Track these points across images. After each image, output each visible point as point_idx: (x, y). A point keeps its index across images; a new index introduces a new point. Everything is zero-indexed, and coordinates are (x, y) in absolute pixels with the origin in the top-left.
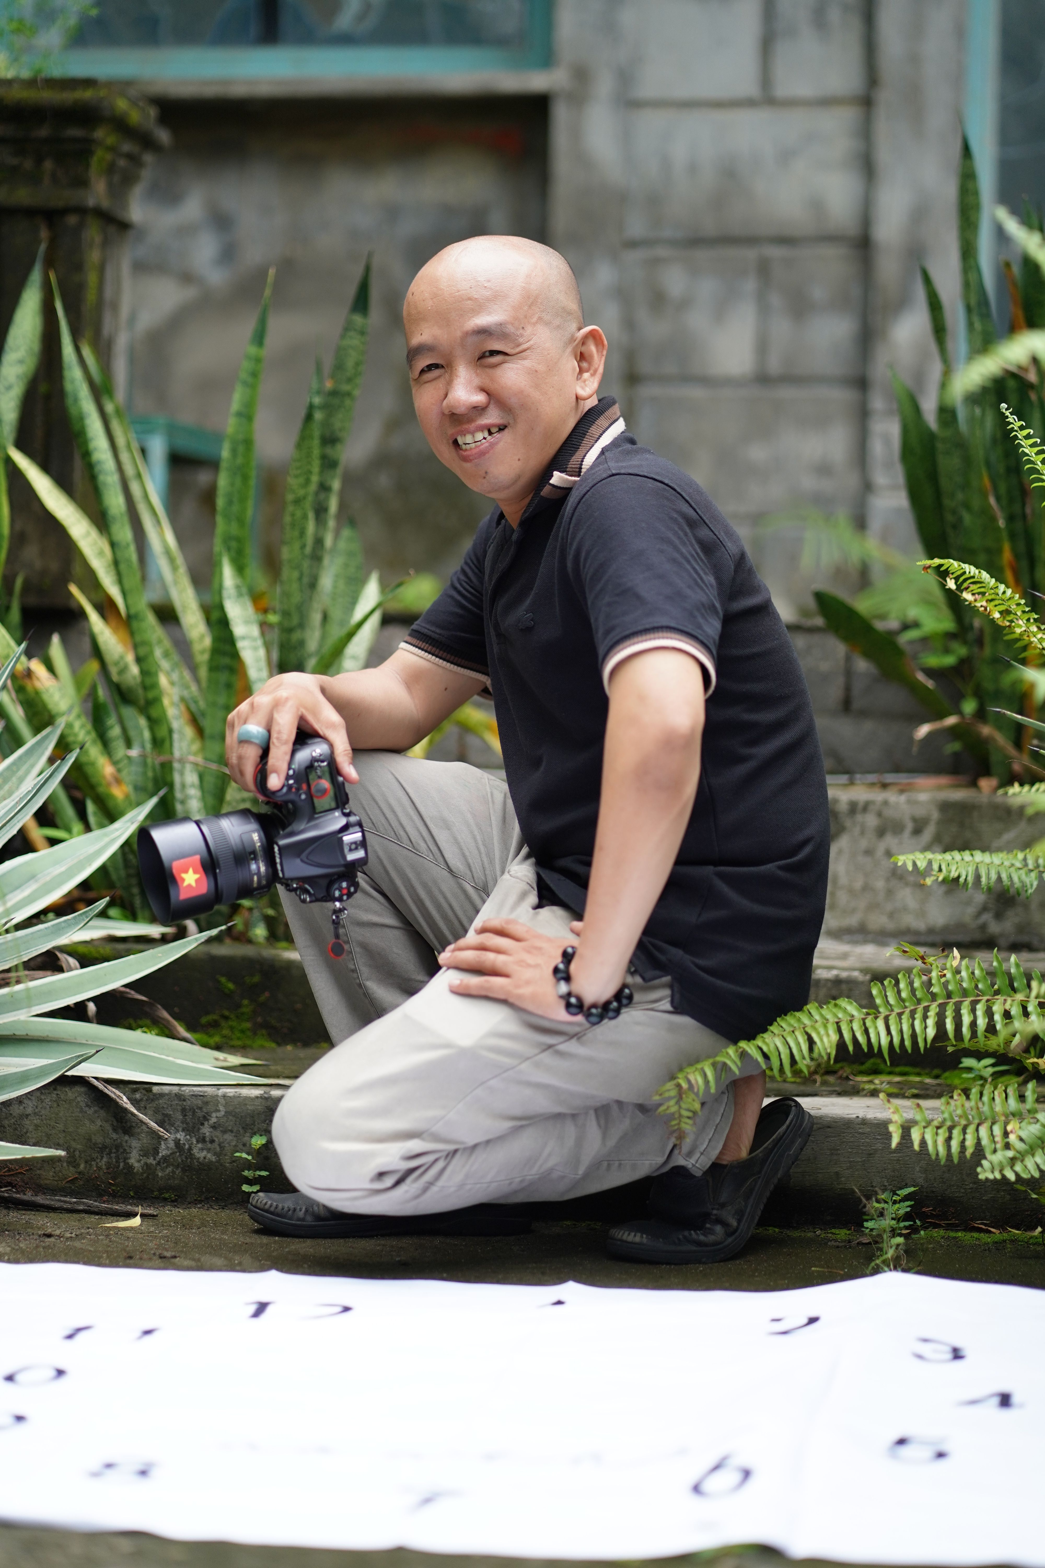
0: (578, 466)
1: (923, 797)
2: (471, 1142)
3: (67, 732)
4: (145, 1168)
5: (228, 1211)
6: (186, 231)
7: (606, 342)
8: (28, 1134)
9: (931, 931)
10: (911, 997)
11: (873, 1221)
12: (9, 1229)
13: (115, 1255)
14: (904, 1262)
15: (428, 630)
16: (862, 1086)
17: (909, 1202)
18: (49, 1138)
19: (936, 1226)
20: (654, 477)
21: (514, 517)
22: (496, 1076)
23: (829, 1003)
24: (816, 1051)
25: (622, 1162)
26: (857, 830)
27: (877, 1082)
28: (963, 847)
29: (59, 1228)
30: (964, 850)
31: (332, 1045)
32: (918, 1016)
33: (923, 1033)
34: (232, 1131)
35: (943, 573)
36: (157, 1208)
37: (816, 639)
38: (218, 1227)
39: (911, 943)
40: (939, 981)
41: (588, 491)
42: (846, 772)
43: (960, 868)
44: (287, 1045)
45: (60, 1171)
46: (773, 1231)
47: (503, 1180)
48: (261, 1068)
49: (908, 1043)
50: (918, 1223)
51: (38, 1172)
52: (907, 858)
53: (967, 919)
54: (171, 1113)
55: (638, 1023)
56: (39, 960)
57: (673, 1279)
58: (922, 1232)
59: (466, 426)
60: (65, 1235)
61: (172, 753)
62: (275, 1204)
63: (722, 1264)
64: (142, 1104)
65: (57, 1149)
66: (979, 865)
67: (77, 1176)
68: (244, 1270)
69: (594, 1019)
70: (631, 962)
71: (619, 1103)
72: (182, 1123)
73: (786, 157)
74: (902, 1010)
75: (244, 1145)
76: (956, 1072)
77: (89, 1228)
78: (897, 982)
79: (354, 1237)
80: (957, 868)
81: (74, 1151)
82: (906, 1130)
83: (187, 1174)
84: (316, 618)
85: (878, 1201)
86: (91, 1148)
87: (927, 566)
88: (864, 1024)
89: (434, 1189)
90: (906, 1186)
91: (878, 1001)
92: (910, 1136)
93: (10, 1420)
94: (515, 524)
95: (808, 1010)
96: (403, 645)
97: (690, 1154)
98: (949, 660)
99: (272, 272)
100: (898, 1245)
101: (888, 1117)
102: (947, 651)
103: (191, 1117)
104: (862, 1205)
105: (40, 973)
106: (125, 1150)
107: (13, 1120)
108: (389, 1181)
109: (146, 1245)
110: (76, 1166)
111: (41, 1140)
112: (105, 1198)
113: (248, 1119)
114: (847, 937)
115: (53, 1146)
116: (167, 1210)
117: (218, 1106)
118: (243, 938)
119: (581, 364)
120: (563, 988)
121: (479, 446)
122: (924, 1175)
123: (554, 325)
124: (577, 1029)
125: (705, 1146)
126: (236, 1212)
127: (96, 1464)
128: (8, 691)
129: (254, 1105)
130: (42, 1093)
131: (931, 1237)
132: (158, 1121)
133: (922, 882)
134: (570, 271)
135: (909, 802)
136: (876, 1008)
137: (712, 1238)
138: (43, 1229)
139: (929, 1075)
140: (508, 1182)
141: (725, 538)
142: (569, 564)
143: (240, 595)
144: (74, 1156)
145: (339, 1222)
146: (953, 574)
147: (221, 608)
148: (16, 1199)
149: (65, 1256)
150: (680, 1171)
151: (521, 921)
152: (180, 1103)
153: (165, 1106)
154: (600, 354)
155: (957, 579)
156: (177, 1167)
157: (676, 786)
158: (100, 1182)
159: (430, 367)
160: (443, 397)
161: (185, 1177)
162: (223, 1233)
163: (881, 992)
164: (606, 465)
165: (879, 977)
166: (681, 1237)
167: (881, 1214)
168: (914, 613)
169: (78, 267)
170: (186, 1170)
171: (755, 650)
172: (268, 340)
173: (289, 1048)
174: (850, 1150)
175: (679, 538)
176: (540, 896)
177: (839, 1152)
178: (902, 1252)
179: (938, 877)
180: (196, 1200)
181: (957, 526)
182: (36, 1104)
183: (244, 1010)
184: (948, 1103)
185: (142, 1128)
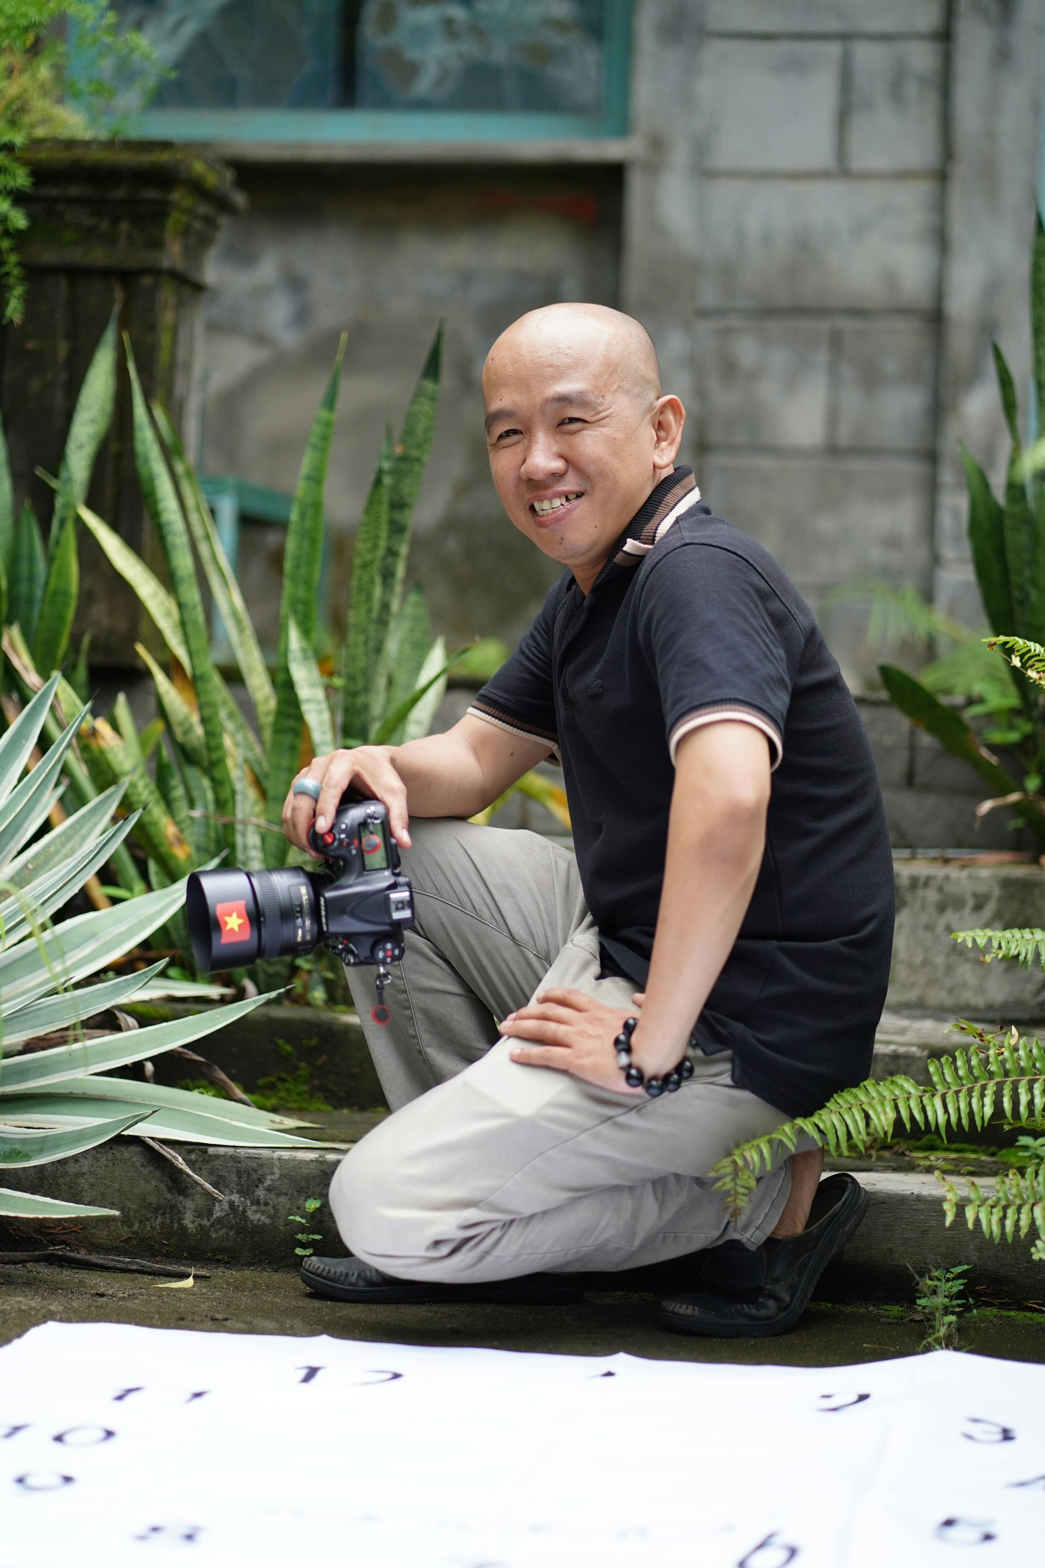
0: (652, 534)
1: (984, 873)
2: (528, 1212)
3: (130, 791)
4: (199, 1229)
5: (280, 1274)
6: (260, 293)
7: (684, 412)
8: (83, 1193)
9: (990, 1007)
10: (968, 1076)
11: (926, 1299)
12: (62, 1287)
13: (167, 1316)
14: (956, 1341)
15: (496, 694)
16: (917, 1162)
17: (962, 1280)
18: (103, 1197)
19: (989, 1304)
20: (728, 548)
21: (585, 585)
22: (554, 1147)
23: (886, 1079)
24: (872, 1126)
25: (678, 1234)
26: (917, 905)
27: (932, 1158)
28: (1024, 925)
29: (112, 1288)
30: (1024, 928)
31: (389, 1111)
32: (976, 1094)
33: (980, 1112)
34: (286, 1194)
35: (1009, 651)
36: (210, 1270)
37: (881, 712)
38: (270, 1290)
39: (968, 1020)
40: (997, 1059)
41: (661, 560)
42: (909, 846)
43: (1019, 946)
44: (344, 1108)
45: (115, 1231)
46: (825, 1306)
47: (559, 1251)
48: (316, 1131)
49: (965, 1121)
50: (971, 1301)
51: (93, 1231)
52: (967, 935)
53: (1027, 996)
54: (226, 1174)
55: (698, 1097)
56: (98, 1018)
57: (724, 1353)
58: (975, 1311)
59: (543, 492)
60: (118, 1295)
61: (234, 814)
62: (327, 1268)
63: (773, 1338)
64: (198, 1165)
65: (111, 1209)
66: (1039, 943)
67: (131, 1235)
68: (295, 1335)
69: (654, 1091)
70: (692, 1035)
71: (677, 1176)
72: (237, 1185)
73: (860, 229)
74: (960, 1088)
75: (298, 1208)
76: (1013, 1150)
77: (141, 1288)
78: (955, 1059)
79: (406, 1303)
80: (1017, 946)
81: (129, 1211)
82: (960, 1208)
83: (240, 1236)
84: (381, 682)
85: (931, 1279)
86: (146, 1208)
87: (992, 643)
88: (922, 1101)
89: (490, 1259)
90: (960, 1264)
91: (935, 1079)
92: (964, 1213)
93: (59, 1481)
94: (586, 591)
95: (864, 1086)
96: (471, 710)
97: (745, 1228)
98: (1013, 737)
99: (344, 337)
100: (950, 1323)
101: (943, 1194)
102: (1011, 727)
103: (245, 1179)
104: (915, 1282)
105: (99, 1032)
106: (179, 1210)
107: (68, 1179)
108: (445, 1250)
109: (197, 1306)
110: (131, 1225)
111: (96, 1199)
112: (158, 1259)
113: (303, 1183)
114: (906, 1012)
115: (108, 1206)
116: (220, 1271)
117: (273, 1169)
118: (301, 1000)
119: (658, 433)
120: (624, 1059)
121: (556, 512)
122: (977, 1254)
123: (634, 393)
124: (637, 1101)
125: (760, 1221)
126: (289, 1276)
127: (142, 1528)
128: (73, 749)
129: (309, 1168)
130: (98, 1152)
131: (984, 1316)
132: (213, 1182)
133: (981, 959)
134: (649, 340)
135: (970, 877)
136: (933, 1085)
137: (764, 1312)
138: (96, 1288)
139: (985, 1152)
140: (563, 1253)
141: (796, 611)
142: (640, 633)
143: (306, 658)
144: (128, 1216)
145: (391, 1287)
146: (1018, 651)
147: (286, 670)
148: (69, 1257)
149: (117, 1316)
150: (735, 1245)
151: (582, 991)
152: (235, 1165)
153: (220, 1168)
154: (678, 423)
155: (1022, 657)
156: (231, 1228)
157: (740, 860)
158: (154, 1242)
159: (508, 433)
160: (521, 462)
161: (239, 1239)
162: (275, 1297)
163: (937, 1069)
164: (679, 534)
165: (936, 1053)
166: (733, 1310)
167: (934, 1292)
168: (979, 688)
169: (152, 327)
170: (240, 1232)
171: (823, 724)
172: (339, 404)
173: (345, 1111)
174: (904, 1226)
175: (750, 610)
176: (603, 966)
177: (893, 1228)
178: (954, 1330)
179: (998, 954)
180: (249, 1262)
181: (1024, 602)
182: (91, 1163)
183: (301, 1072)
184: (1003, 1182)
185: (197, 1188)
